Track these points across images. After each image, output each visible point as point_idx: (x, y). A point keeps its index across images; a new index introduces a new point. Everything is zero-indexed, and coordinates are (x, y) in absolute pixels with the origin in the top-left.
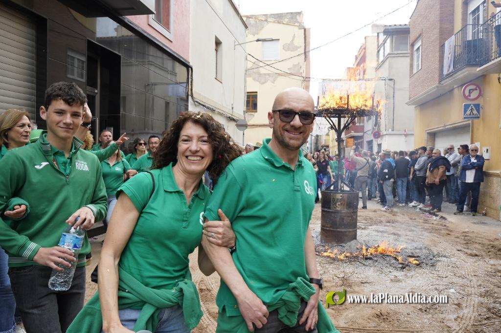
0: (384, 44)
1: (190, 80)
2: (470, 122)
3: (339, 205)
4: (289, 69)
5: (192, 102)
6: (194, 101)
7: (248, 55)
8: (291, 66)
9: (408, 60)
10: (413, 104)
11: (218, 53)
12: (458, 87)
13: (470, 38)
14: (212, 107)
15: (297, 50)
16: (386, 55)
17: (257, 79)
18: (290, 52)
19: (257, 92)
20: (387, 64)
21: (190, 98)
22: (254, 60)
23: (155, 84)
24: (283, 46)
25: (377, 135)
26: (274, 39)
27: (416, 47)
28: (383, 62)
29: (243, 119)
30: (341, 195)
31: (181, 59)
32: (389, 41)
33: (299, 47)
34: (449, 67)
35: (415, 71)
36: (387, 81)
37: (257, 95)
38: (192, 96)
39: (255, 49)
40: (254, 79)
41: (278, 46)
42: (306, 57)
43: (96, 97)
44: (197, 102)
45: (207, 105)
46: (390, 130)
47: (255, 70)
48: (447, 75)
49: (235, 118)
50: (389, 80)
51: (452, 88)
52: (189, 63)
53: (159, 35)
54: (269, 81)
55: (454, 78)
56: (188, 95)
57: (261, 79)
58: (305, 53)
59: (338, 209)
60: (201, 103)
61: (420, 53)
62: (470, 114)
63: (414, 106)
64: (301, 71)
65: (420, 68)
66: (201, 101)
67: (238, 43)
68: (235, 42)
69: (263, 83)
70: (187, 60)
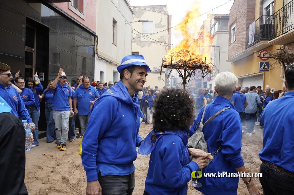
0: (214, 26)
1: (96, 44)
2: (263, 73)
4: (158, 39)
6: (98, 57)
7: (134, 30)
8: (159, 37)
9: (228, 35)
10: (230, 61)
11: (115, 28)
12: (257, 52)
13: (264, 23)
14: (110, 61)
15: (163, 27)
16: (215, 32)
17: (139, 44)
18: (159, 29)
19: (139, 52)
21: (96, 55)
22: (137, 33)
23: (78, 46)
24: (155, 25)
25: (209, 79)
26: (149, 20)
27: (232, 28)
28: (214, 36)
31: (91, 31)
32: (217, 24)
33: (164, 26)
34: (252, 40)
35: (232, 42)
36: (216, 47)
38: (97, 53)
39: (138, 27)
40: (137, 44)
41: (152, 25)
42: (168, 32)
43: (33, 53)
44: (100, 57)
45: (106, 59)
47: (138, 39)
48: (250, 45)
51: (253, 53)
52: (96, 34)
53: (76, 15)
54: (146, 46)
55: (254, 47)
56: (95, 53)
57: (142, 44)
58: (168, 29)
60: (104, 58)
61: (235, 31)
62: (263, 68)
63: (231, 63)
64: (166, 40)
65: (235, 40)
67: (127, 23)
68: (125, 22)
69: (142, 47)
70: (95, 32)
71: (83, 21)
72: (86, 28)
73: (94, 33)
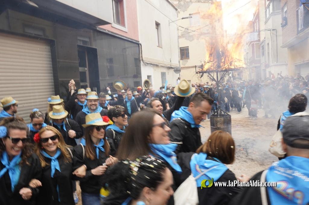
0: (269, 7)
1: (140, 51)
3: (219, 124)
5: (143, 64)
7: (179, 27)
11: (159, 30)
14: (156, 64)
16: (270, 14)
17: (188, 39)
19: (188, 47)
20: (271, 19)
21: (141, 61)
22: (183, 29)
24: (202, 16)
25: (267, 66)
27: (285, 11)
28: (269, 18)
29: (178, 66)
30: (220, 118)
31: (134, 41)
32: (271, 5)
37: (188, 49)
38: (142, 60)
40: (186, 39)
43: (87, 72)
44: (146, 63)
45: (153, 63)
46: (275, 62)
48: (301, 30)
49: (173, 67)
50: (273, 30)
51: (306, 38)
52: (139, 42)
53: (119, 30)
54: (195, 39)
56: (140, 60)
57: (191, 38)
59: (219, 126)
60: (150, 63)
63: (287, 48)
65: (287, 24)
66: (148, 62)
67: (171, 21)
68: (169, 21)
69: (191, 41)
70: (138, 40)
71: (126, 33)
72: (130, 40)
73: (137, 42)
